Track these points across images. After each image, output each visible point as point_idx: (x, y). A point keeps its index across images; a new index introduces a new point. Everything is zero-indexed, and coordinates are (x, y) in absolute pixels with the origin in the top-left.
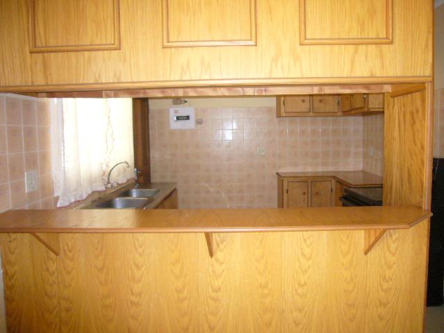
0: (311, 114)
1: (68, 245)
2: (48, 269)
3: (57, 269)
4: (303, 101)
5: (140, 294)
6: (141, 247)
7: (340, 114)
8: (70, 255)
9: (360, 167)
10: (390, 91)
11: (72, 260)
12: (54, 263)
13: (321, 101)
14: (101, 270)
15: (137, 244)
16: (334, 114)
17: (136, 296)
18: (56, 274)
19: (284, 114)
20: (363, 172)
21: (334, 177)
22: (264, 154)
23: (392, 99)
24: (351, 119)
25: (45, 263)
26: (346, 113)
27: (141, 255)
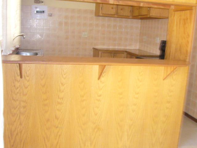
0: (116, 16)
1: (26, 73)
2: (15, 86)
3: (20, 86)
4: (112, 8)
5: (62, 98)
6: (65, 75)
7: (131, 17)
8: (27, 78)
9: (137, 48)
10: (174, 9)
11: (28, 81)
12: (18, 82)
13: (122, 9)
14: (43, 86)
15: (63, 73)
16: (128, 17)
17: (60, 99)
18: (19, 89)
19: (101, 15)
20: (139, 50)
21: (126, 52)
22: (86, 36)
23: (174, 12)
24: (135, 21)
25: (14, 83)
26: (135, 17)
27: (65, 79)
